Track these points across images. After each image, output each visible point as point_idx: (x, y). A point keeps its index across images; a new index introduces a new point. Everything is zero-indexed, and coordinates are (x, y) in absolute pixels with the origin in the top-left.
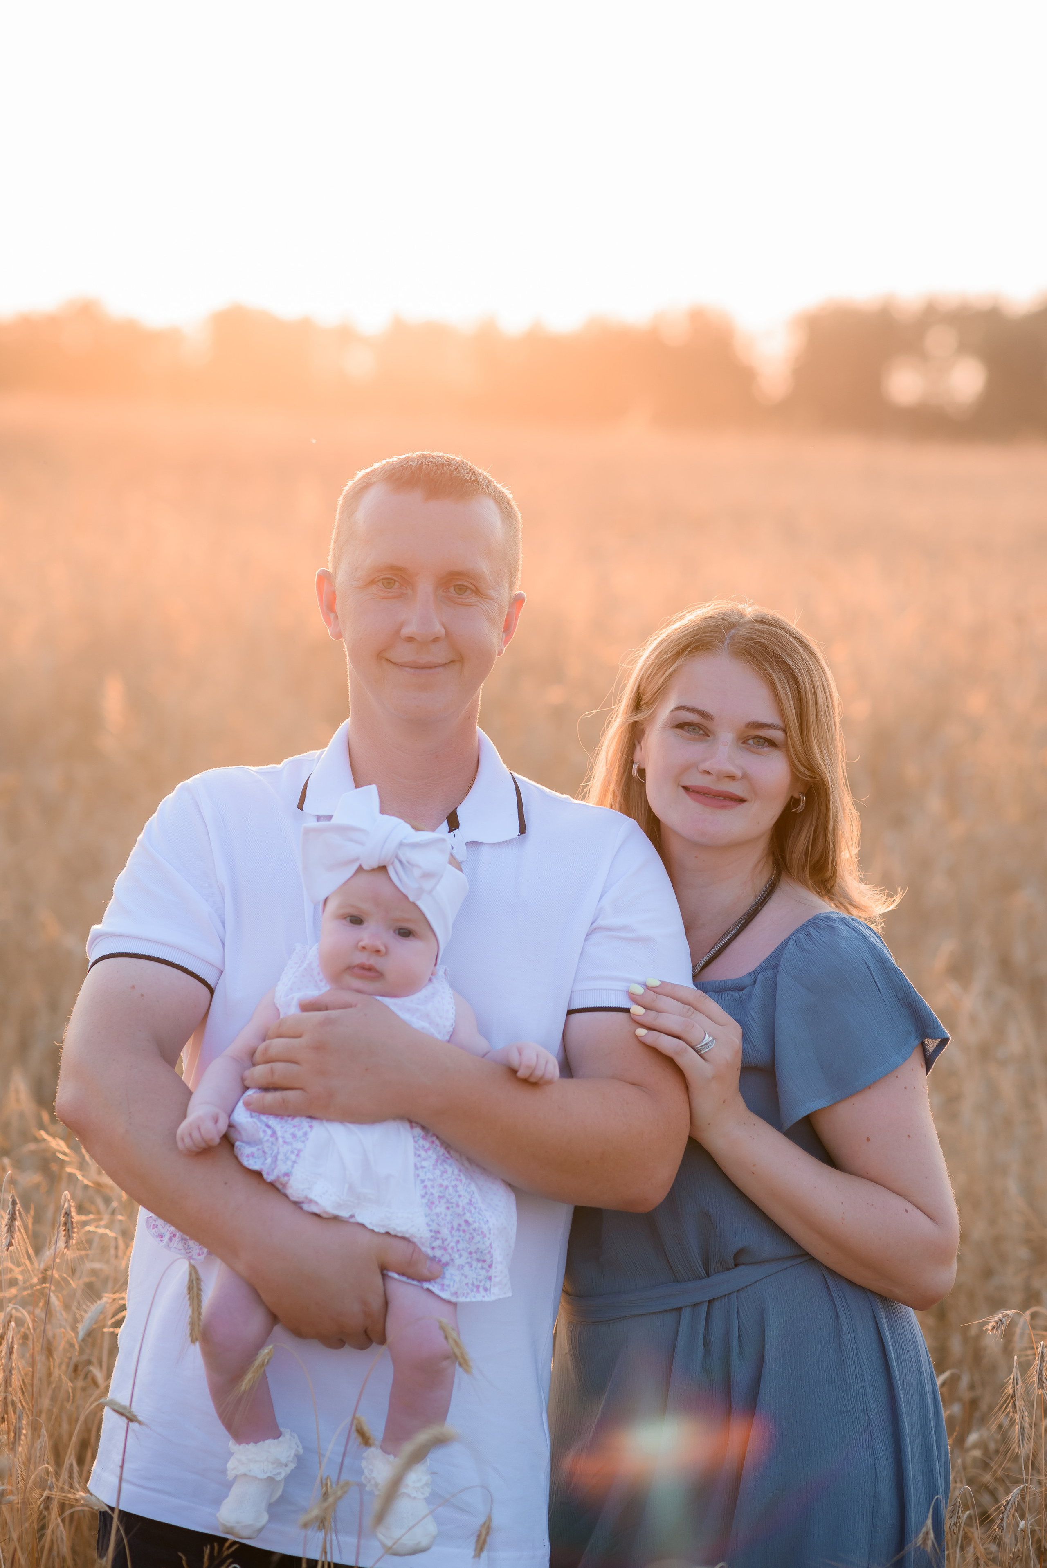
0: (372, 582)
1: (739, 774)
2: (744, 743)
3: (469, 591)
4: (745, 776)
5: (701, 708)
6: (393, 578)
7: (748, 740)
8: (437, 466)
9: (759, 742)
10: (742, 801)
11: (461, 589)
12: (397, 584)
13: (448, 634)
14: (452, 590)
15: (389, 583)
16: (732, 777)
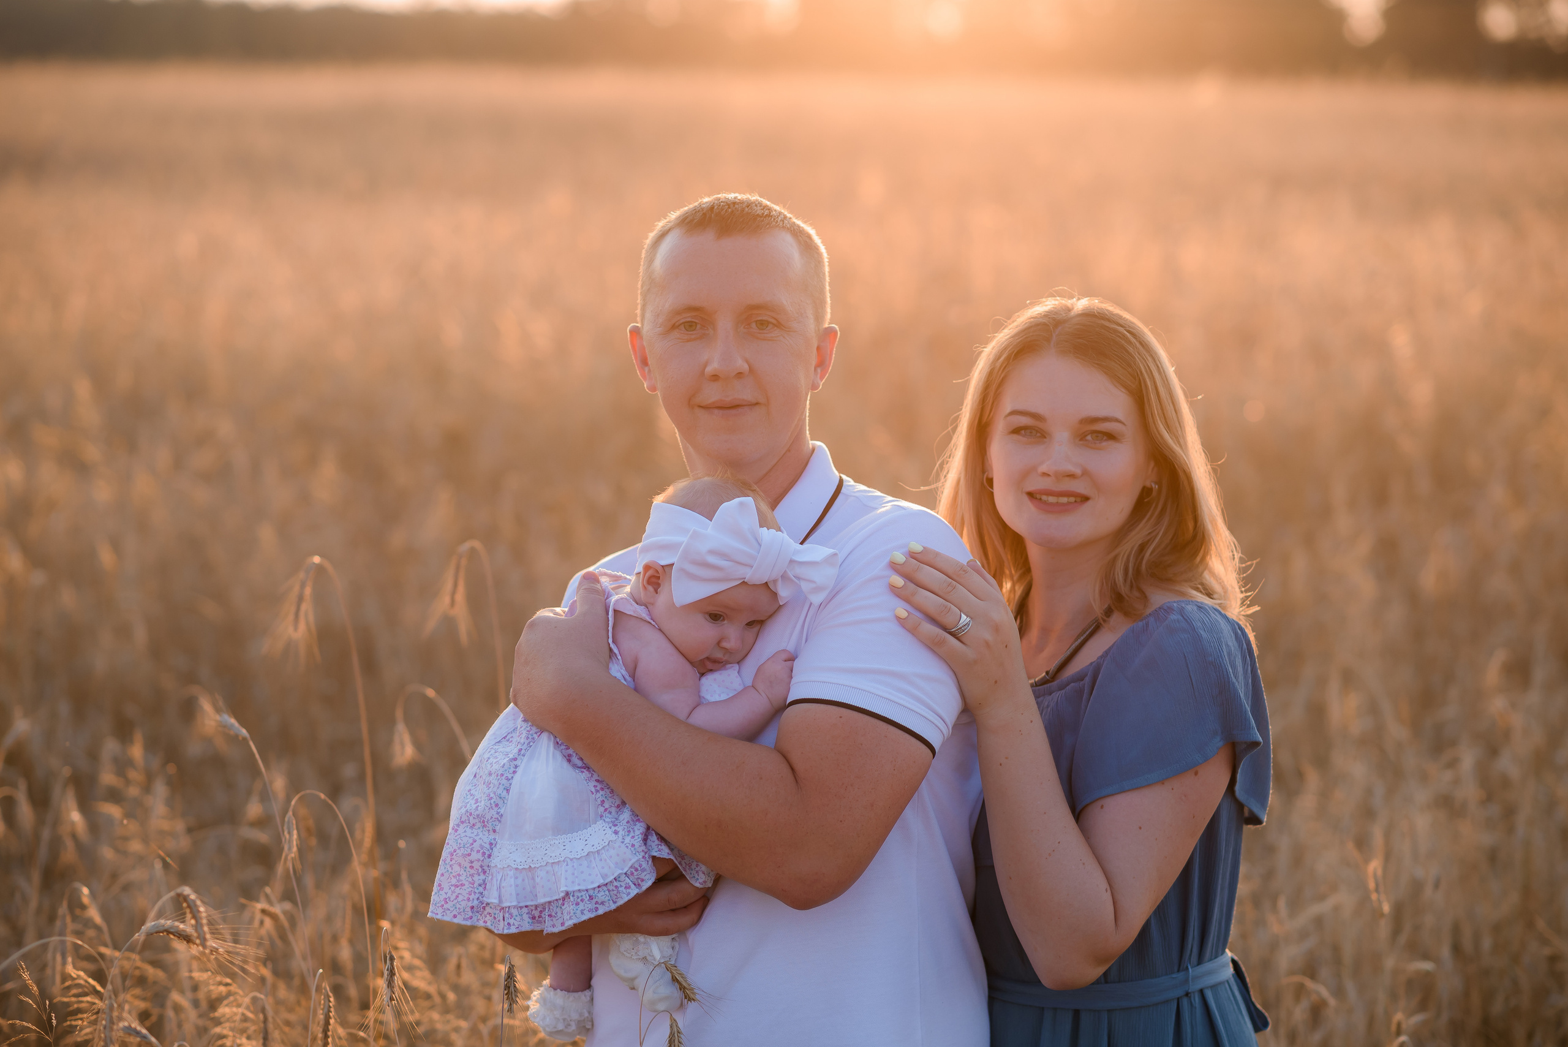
0: (674, 327)
1: (1078, 471)
2: (1081, 440)
3: (771, 326)
4: (1086, 473)
5: (1033, 409)
6: (693, 320)
7: (1086, 436)
8: (728, 205)
9: (1097, 436)
10: (1085, 499)
11: (763, 324)
12: (699, 326)
13: (751, 370)
14: (754, 325)
15: (690, 326)
16: (1072, 476)
